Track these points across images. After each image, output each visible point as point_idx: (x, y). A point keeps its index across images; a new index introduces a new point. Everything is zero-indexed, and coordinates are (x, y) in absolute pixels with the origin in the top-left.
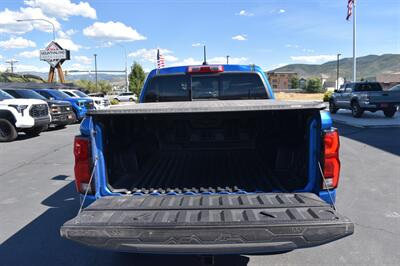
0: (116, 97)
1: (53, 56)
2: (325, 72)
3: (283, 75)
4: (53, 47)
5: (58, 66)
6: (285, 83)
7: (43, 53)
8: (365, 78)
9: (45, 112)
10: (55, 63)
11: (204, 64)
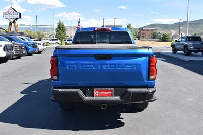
0: (48, 41)
1: (11, 16)
2: (173, 29)
3: (148, 30)
4: (11, 10)
5: (14, 22)
6: (149, 35)
7: (5, 14)
8: (197, 33)
9: (11, 49)
10: (12, 20)
11: (103, 26)
